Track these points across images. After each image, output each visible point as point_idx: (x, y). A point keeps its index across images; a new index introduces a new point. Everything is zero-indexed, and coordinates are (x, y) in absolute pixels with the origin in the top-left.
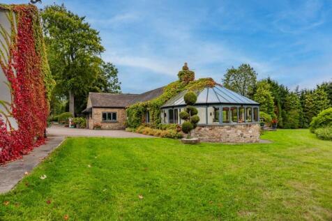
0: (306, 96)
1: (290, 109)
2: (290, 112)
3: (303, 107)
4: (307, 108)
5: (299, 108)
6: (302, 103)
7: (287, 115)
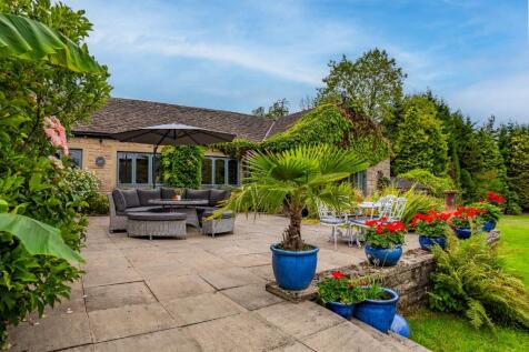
0: (515, 139)
1: (478, 169)
2: (479, 176)
3: (508, 164)
4: (516, 166)
5: (498, 167)
6: (505, 155)
7: (472, 183)
